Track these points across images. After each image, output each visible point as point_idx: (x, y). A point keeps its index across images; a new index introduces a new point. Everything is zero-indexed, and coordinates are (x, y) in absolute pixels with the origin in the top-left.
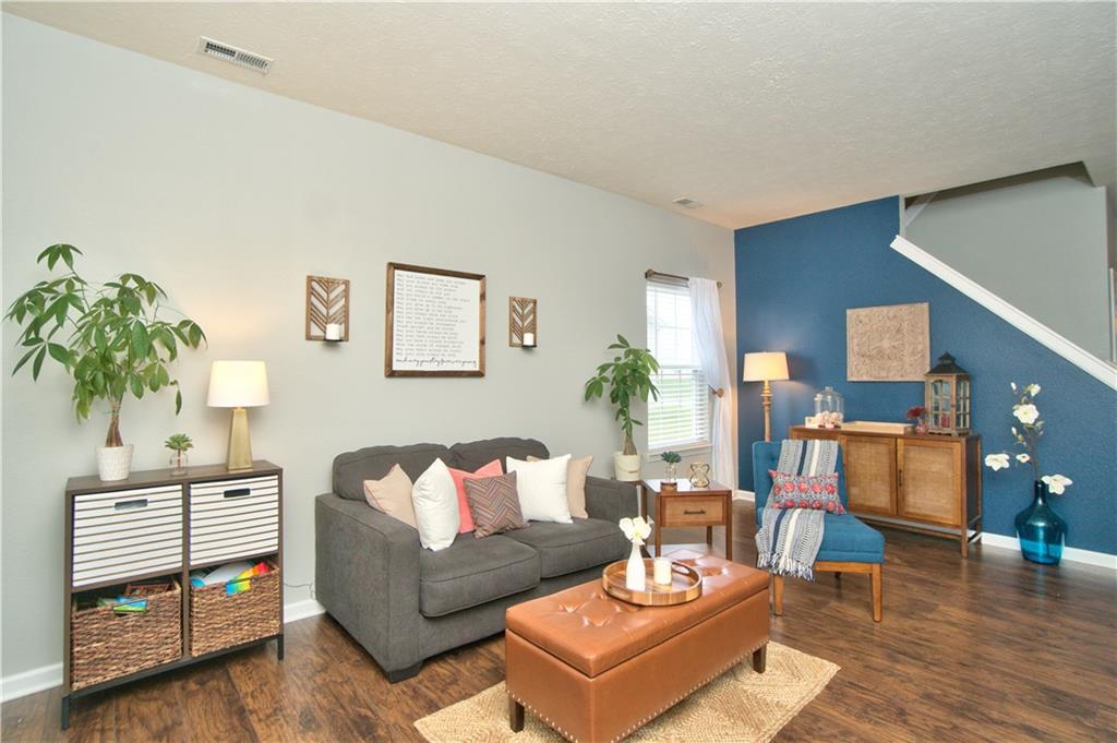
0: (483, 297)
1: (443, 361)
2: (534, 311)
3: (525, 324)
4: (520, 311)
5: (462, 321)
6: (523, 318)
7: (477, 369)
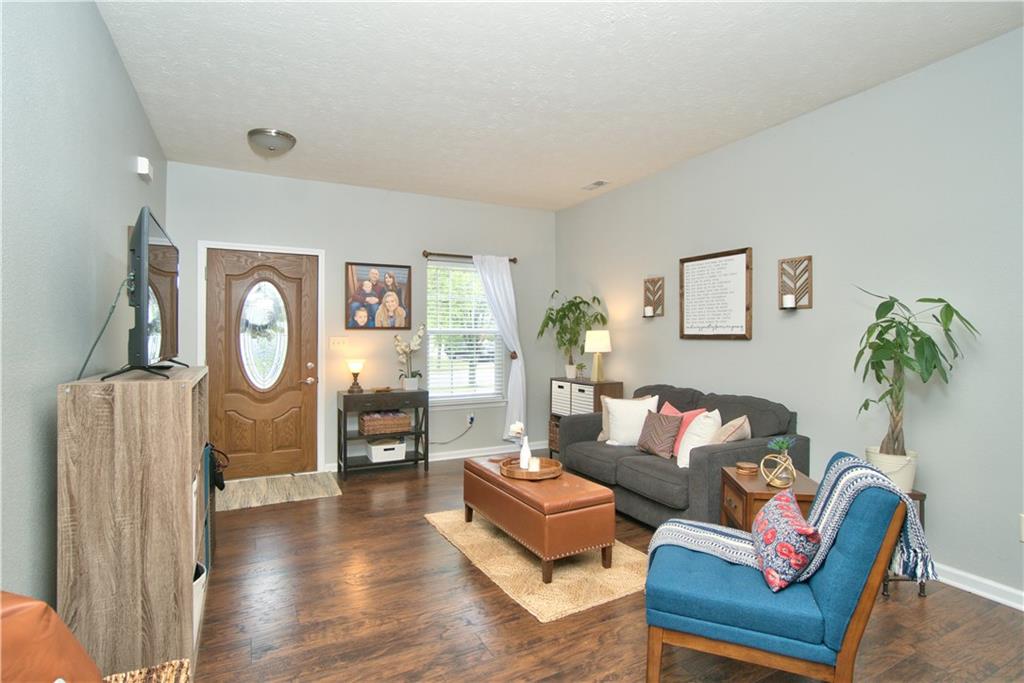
0: (749, 267)
1: (717, 327)
2: (808, 269)
3: (798, 285)
4: (792, 273)
5: (732, 292)
6: (795, 279)
7: (744, 333)
